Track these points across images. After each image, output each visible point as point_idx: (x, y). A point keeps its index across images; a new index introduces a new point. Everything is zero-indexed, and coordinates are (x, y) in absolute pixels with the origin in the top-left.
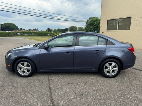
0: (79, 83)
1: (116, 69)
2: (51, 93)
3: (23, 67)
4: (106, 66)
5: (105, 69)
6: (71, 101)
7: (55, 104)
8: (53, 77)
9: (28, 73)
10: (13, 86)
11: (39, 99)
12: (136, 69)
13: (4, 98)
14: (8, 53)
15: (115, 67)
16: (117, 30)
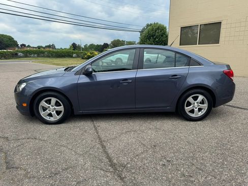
0: (146, 130)
1: (205, 106)
2: (103, 147)
3: (49, 107)
4: (188, 101)
5: (187, 106)
6: (140, 157)
7: (115, 161)
8: (102, 122)
9: (58, 117)
10: (36, 138)
11: (86, 156)
12: (235, 107)
13: (27, 156)
14: (20, 83)
15: (202, 102)
16: (198, 45)
